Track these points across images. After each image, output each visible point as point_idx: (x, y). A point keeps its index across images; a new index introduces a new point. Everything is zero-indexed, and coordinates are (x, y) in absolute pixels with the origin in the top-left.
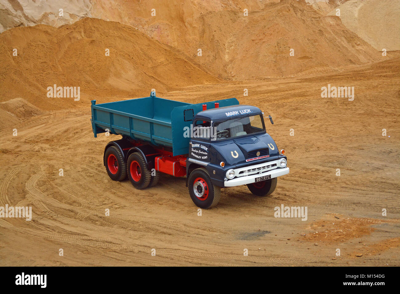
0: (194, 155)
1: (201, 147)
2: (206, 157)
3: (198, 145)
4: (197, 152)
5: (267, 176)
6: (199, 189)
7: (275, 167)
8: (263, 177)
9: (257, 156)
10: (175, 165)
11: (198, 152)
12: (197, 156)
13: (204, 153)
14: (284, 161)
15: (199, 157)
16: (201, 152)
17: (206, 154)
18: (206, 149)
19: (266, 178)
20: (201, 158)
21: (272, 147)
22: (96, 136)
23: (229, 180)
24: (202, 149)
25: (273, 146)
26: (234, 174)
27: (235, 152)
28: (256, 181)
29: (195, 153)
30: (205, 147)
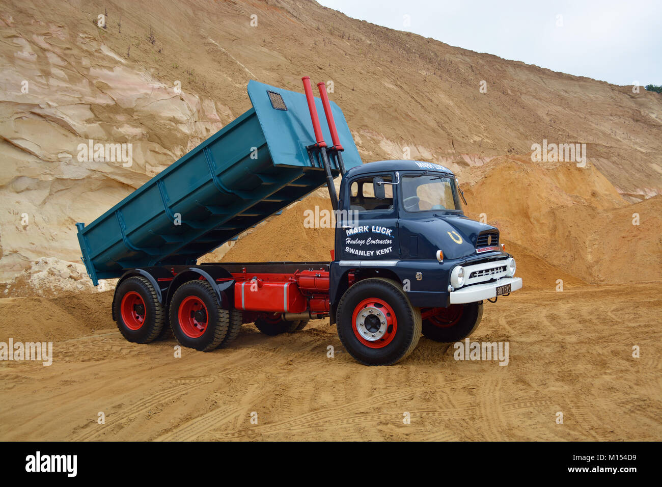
0: (352, 251)
1: (373, 230)
2: (387, 251)
3: (365, 229)
4: (362, 242)
6: (372, 323)
9: (487, 245)
11: (366, 242)
12: (362, 253)
13: (381, 242)
15: (369, 253)
16: (373, 242)
17: (389, 242)
18: (389, 232)
20: (375, 253)
23: (456, 289)
24: (376, 233)
26: (462, 277)
28: (497, 294)
29: (351, 246)
30: (385, 229)
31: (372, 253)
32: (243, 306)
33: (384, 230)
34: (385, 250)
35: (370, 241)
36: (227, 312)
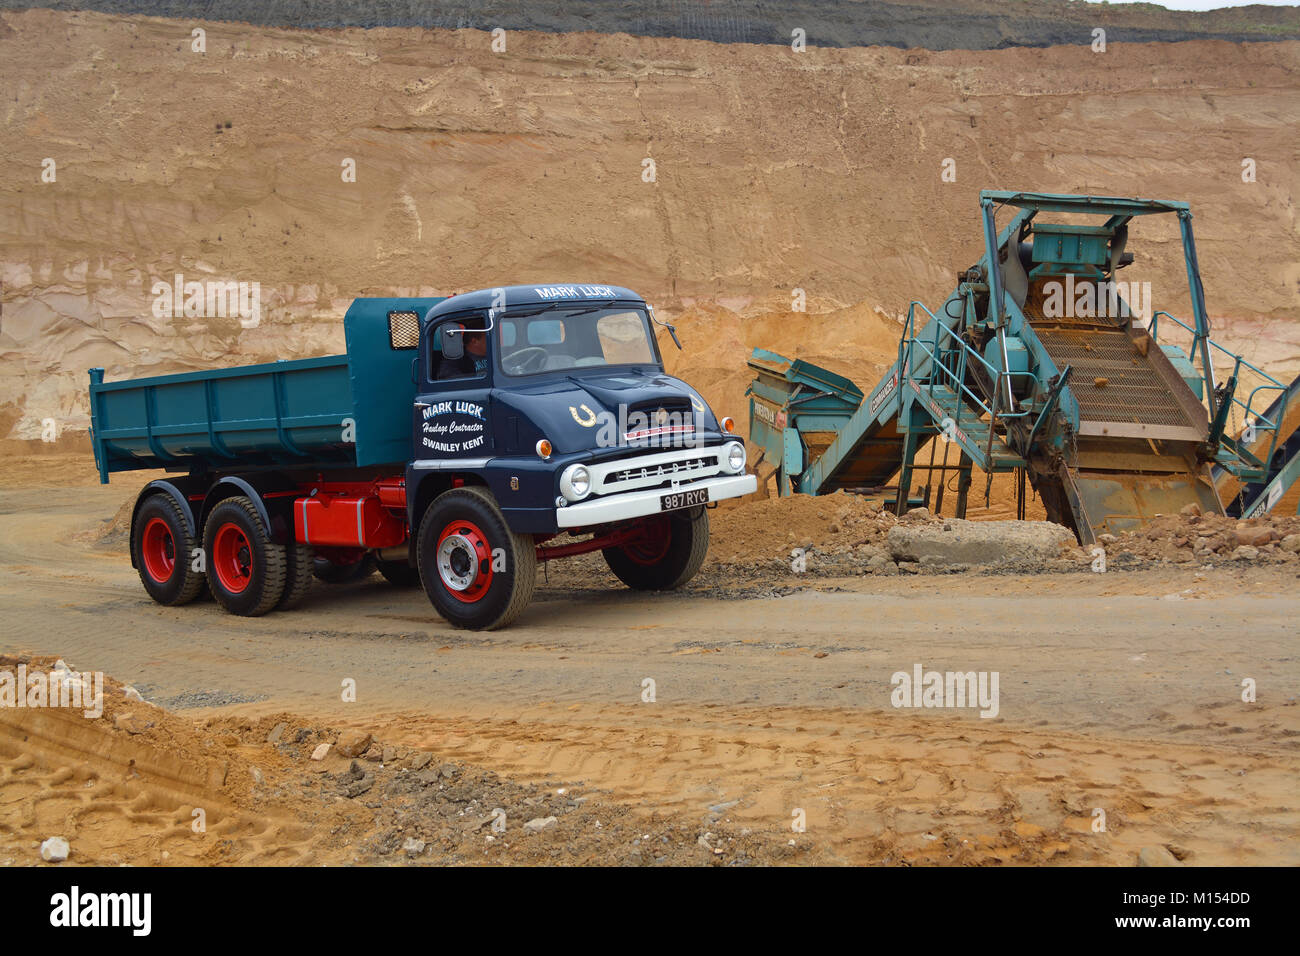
0: (431, 444)
1: (458, 410)
2: (476, 442)
3: (446, 407)
4: (443, 429)
5: (696, 491)
6: (460, 561)
8: (685, 493)
10: (364, 507)
11: (448, 428)
12: (444, 447)
13: (469, 428)
15: (454, 447)
16: (458, 429)
17: (478, 427)
18: (478, 411)
19: (694, 499)
20: (461, 447)
22: (105, 480)
23: (570, 504)
24: (462, 414)
28: (664, 507)
29: (435, 437)
30: (474, 406)
31: (457, 446)
32: (307, 539)
33: (472, 409)
34: (475, 440)
35: (455, 428)
36: (282, 548)
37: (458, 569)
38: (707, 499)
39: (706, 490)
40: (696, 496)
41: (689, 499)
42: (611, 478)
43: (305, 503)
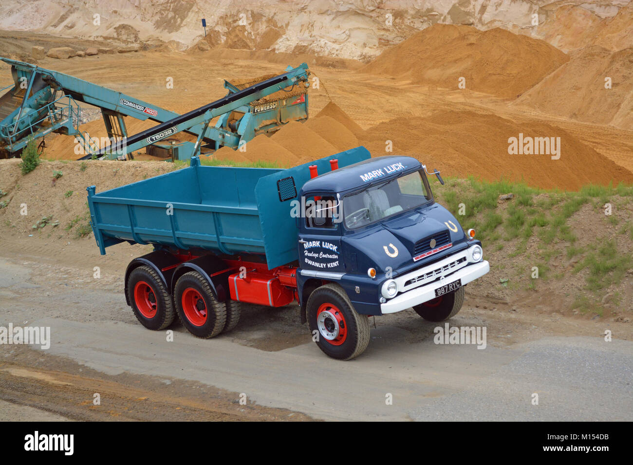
0: (310, 262)
1: (323, 246)
2: (335, 264)
3: (317, 244)
4: (316, 255)
5: (454, 282)
6: (329, 324)
7: (464, 263)
8: (448, 285)
9: (431, 249)
10: (272, 285)
11: (319, 255)
12: (317, 265)
13: (330, 257)
14: (478, 250)
15: (322, 265)
16: (324, 256)
17: (336, 257)
18: (335, 248)
19: (453, 287)
20: (327, 266)
21: (453, 228)
22: (104, 253)
23: (388, 300)
24: (325, 249)
25: (455, 226)
26: (395, 288)
27: (391, 245)
28: (437, 295)
29: (312, 259)
30: (332, 245)
31: (325, 265)
32: (238, 299)
33: (331, 247)
34: (334, 263)
35: (322, 255)
36: (224, 305)
37: (330, 329)
38: (461, 285)
39: (460, 280)
40: (454, 285)
41: (450, 287)
42: (408, 283)
43: (235, 278)
